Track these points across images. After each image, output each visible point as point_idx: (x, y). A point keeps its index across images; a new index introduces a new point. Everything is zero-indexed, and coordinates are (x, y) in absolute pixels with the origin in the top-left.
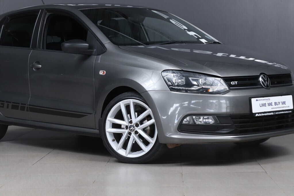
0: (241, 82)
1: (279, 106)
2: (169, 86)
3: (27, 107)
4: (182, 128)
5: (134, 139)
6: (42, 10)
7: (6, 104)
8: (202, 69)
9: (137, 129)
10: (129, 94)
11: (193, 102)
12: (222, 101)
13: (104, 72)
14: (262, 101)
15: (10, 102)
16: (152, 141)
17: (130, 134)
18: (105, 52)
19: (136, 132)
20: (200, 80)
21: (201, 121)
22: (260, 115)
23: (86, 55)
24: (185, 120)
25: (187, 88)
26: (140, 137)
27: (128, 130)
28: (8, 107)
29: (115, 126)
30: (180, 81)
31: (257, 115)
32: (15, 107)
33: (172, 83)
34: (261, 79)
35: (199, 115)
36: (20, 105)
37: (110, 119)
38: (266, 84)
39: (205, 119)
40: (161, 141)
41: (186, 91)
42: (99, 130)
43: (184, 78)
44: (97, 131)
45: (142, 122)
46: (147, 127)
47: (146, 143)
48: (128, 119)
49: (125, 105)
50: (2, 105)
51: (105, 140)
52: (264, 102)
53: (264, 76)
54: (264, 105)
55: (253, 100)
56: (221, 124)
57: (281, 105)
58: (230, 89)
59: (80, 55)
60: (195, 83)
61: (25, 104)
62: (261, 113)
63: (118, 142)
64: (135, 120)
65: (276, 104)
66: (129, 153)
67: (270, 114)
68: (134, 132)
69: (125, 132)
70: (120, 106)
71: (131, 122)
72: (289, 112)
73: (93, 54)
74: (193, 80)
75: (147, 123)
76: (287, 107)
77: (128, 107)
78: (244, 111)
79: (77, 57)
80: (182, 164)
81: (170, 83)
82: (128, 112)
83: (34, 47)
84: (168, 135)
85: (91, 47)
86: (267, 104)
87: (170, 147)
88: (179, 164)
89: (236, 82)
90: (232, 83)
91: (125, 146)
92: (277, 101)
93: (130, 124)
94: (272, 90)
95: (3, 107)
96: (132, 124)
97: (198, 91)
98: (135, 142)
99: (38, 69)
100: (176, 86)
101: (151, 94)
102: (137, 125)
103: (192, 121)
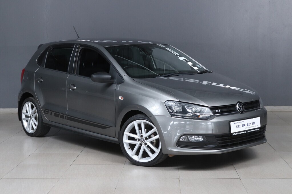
0: (223, 110)
1: (250, 126)
2: (170, 112)
3: (66, 116)
4: (179, 144)
5: (144, 149)
6: (77, 44)
7: (50, 112)
8: (195, 101)
9: (146, 141)
10: (141, 116)
11: (187, 123)
12: (208, 123)
13: (122, 98)
14: (238, 123)
15: (53, 111)
16: (157, 151)
17: (141, 144)
18: (123, 82)
19: (146, 144)
20: (193, 108)
21: (193, 139)
22: (236, 134)
23: (109, 83)
24: (182, 138)
25: (183, 115)
26: (148, 147)
27: (140, 141)
28: (51, 114)
29: (130, 138)
30: (178, 109)
31: (234, 134)
32: (56, 115)
33: (173, 112)
34: (237, 106)
35: (192, 135)
36: (60, 114)
37: (127, 133)
38: (241, 111)
39: (197, 137)
40: (164, 152)
41: (183, 117)
42: (119, 139)
43: (181, 106)
44: (117, 140)
45: (150, 137)
46: (154, 141)
47: (153, 152)
48: (140, 134)
49: (137, 123)
50: (47, 113)
51: (123, 148)
52: (239, 124)
53: (240, 104)
54: (239, 126)
55: (232, 123)
56: (208, 141)
57: (252, 125)
58: (215, 116)
59: (104, 83)
60: (189, 110)
61: (64, 114)
62: (237, 132)
63: (132, 150)
64: (145, 135)
65: (248, 125)
66: (140, 159)
67: (244, 133)
68: (144, 144)
69: (138, 143)
70: (134, 124)
71: (142, 136)
72: (258, 130)
73: (115, 82)
74: (189, 108)
75: (154, 138)
76: (256, 126)
77: (140, 126)
78: (225, 131)
79: (101, 85)
80: (179, 167)
81: (171, 111)
82: (140, 128)
83: (71, 72)
84: (170, 149)
85: (112, 78)
86: (242, 126)
87: (170, 156)
88: (176, 167)
89: (219, 110)
90: (217, 111)
91: (137, 153)
92: (249, 123)
93: (141, 138)
94: (246, 114)
95: (48, 114)
96: (143, 138)
97: (192, 118)
99: (74, 89)
100: (175, 113)
101: (157, 118)
102: (146, 139)
103: (186, 138)
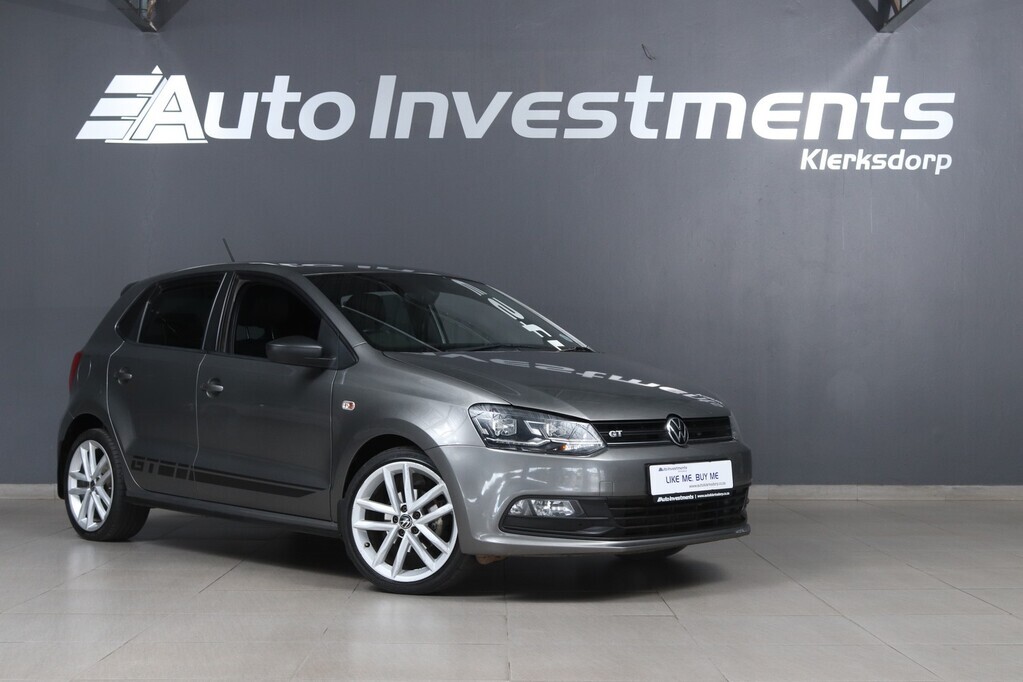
0: (630, 432)
1: (704, 482)
2: (483, 436)
3: (191, 472)
4: (507, 523)
5: (409, 544)
6: (230, 274)
7: (147, 464)
8: (552, 404)
9: (416, 523)
10: (404, 450)
11: (531, 470)
12: (589, 470)
13: (351, 404)
14: (670, 471)
15: (157, 461)
16: (447, 549)
17: (401, 532)
18: (355, 363)
19: (415, 530)
20: (548, 425)
21: (548, 509)
22: (666, 499)
23: (317, 368)
24: (515, 507)
25: (519, 443)
26: (423, 539)
27: (398, 524)
28: (151, 470)
29: (371, 515)
30: (506, 427)
31: (660, 500)
32: (166, 471)
33: (491, 434)
34: (669, 427)
35: (544, 497)
36: (176, 467)
37: (362, 501)
38: (679, 438)
39: (556, 505)
40: (465, 549)
41: (519, 448)
42: (338, 522)
43: (515, 421)
44: (334, 526)
45: (426, 509)
46: (437, 520)
47: (435, 552)
48: (399, 502)
49: (392, 472)
50: (139, 467)
51: (350, 545)
52: (674, 473)
53: (676, 421)
54: (674, 479)
55: (653, 469)
56: (588, 517)
57: (709, 480)
58: (607, 446)
59: (304, 368)
60: (536, 432)
61: (187, 466)
62: (668, 496)
63: (377, 548)
64: (413, 504)
65: (698, 477)
66: (399, 573)
67: (686, 498)
68: (410, 529)
69: (392, 529)
70: (382, 476)
71: (404, 509)
72: (725, 494)
73: (331, 366)
74: (533, 426)
75: (438, 512)
76: (720, 484)
77: (398, 478)
78: (633, 490)
79: (295, 372)
80: (507, 596)
81: (485, 432)
82: (399, 487)
83: (210, 349)
84: (479, 537)
85: (325, 353)
86: (680, 478)
87: (483, 562)
88: (500, 597)
89: (620, 432)
90: (612, 434)
91: (390, 558)
92: (701, 472)
93: (402, 513)
94: (692, 450)
95: (141, 469)
96: (406, 513)
97: (543, 449)
98: (412, 549)
99: (217, 393)
100: (497, 437)
101: (447, 452)
102: (416, 515)
103: (528, 508)
